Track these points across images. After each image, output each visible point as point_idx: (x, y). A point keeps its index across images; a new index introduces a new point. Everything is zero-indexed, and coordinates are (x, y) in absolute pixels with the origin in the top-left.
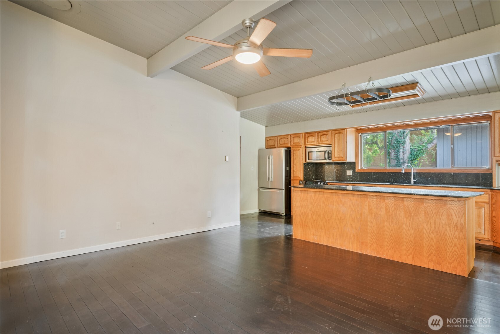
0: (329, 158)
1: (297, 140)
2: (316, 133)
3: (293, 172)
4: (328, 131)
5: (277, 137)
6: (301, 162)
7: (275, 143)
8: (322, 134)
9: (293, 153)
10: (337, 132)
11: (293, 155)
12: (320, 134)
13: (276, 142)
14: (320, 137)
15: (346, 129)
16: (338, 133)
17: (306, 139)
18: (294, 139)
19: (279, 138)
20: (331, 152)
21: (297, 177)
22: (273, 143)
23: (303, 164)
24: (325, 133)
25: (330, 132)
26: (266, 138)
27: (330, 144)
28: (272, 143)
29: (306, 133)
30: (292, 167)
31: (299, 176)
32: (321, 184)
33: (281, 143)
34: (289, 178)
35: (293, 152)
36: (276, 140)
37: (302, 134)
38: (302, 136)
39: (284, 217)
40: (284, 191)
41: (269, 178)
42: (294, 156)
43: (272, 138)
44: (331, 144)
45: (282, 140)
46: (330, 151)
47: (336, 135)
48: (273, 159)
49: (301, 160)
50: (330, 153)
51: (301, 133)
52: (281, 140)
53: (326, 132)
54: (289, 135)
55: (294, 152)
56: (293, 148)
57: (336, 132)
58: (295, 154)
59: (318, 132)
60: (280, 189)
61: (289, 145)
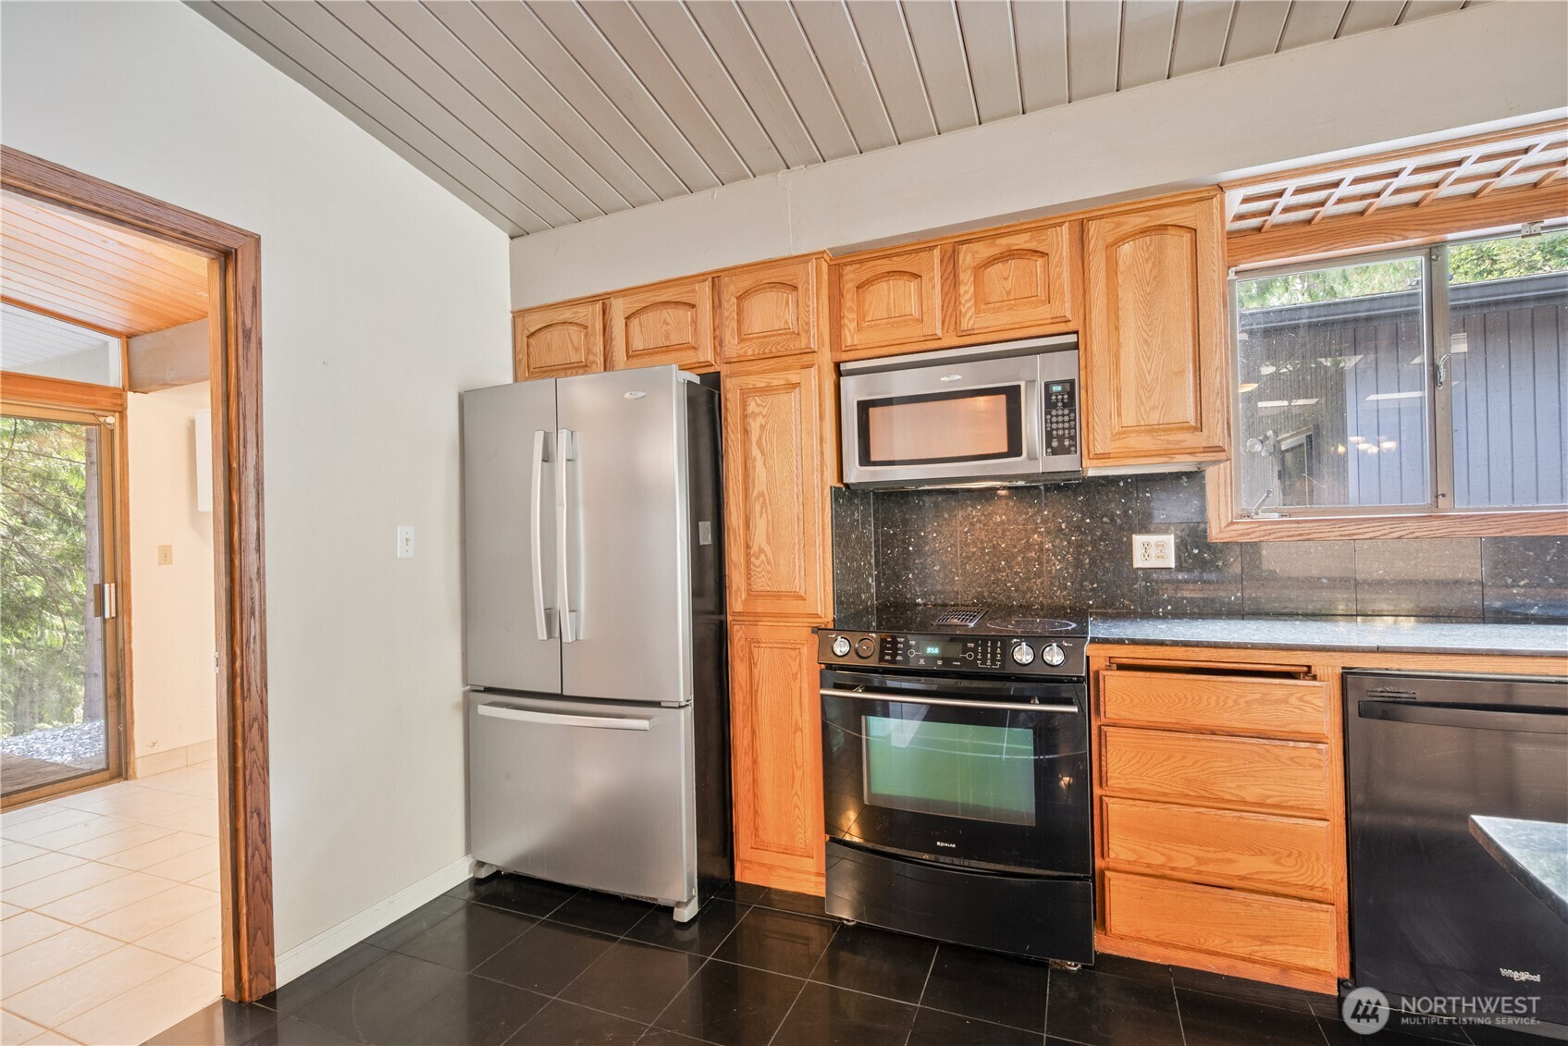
0: (1049, 445)
1: (767, 313)
2: (937, 252)
3: (748, 562)
4: (1040, 222)
5: (604, 301)
6: (816, 480)
7: (589, 351)
8: (984, 251)
9: (745, 416)
10: (1138, 221)
11: (746, 431)
12: (967, 257)
13: (600, 340)
14: (966, 277)
15: (1220, 188)
16: (1144, 232)
17: (849, 300)
18: (746, 304)
19: (619, 309)
20: (1071, 394)
21: (777, 596)
22: (577, 350)
23: (827, 491)
24: (1020, 241)
25: (1065, 228)
26: (518, 315)
27: (1062, 328)
28: (563, 345)
29: (840, 261)
30: (734, 517)
31: (798, 586)
32: (1038, 656)
33: (638, 344)
34: (710, 604)
35: (744, 405)
36: (599, 326)
37: (812, 266)
38: (815, 282)
39: (695, 927)
40: (684, 722)
41: (550, 616)
42: (754, 438)
43: (567, 314)
44: (1071, 327)
45: (650, 318)
46: (1057, 388)
47: (1126, 248)
48: (579, 463)
49: (817, 461)
50: (1063, 400)
51: (804, 258)
52: (635, 322)
53: (1027, 236)
54: (700, 278)
55: (752, 407)
56: (731, 375)
57: (1119, 225)
58: (760, 420)
59: (951, 245)
60: (657, 704)
61: (710, 357)
